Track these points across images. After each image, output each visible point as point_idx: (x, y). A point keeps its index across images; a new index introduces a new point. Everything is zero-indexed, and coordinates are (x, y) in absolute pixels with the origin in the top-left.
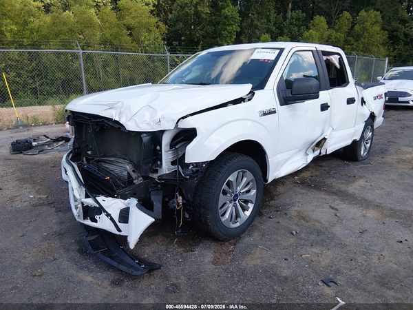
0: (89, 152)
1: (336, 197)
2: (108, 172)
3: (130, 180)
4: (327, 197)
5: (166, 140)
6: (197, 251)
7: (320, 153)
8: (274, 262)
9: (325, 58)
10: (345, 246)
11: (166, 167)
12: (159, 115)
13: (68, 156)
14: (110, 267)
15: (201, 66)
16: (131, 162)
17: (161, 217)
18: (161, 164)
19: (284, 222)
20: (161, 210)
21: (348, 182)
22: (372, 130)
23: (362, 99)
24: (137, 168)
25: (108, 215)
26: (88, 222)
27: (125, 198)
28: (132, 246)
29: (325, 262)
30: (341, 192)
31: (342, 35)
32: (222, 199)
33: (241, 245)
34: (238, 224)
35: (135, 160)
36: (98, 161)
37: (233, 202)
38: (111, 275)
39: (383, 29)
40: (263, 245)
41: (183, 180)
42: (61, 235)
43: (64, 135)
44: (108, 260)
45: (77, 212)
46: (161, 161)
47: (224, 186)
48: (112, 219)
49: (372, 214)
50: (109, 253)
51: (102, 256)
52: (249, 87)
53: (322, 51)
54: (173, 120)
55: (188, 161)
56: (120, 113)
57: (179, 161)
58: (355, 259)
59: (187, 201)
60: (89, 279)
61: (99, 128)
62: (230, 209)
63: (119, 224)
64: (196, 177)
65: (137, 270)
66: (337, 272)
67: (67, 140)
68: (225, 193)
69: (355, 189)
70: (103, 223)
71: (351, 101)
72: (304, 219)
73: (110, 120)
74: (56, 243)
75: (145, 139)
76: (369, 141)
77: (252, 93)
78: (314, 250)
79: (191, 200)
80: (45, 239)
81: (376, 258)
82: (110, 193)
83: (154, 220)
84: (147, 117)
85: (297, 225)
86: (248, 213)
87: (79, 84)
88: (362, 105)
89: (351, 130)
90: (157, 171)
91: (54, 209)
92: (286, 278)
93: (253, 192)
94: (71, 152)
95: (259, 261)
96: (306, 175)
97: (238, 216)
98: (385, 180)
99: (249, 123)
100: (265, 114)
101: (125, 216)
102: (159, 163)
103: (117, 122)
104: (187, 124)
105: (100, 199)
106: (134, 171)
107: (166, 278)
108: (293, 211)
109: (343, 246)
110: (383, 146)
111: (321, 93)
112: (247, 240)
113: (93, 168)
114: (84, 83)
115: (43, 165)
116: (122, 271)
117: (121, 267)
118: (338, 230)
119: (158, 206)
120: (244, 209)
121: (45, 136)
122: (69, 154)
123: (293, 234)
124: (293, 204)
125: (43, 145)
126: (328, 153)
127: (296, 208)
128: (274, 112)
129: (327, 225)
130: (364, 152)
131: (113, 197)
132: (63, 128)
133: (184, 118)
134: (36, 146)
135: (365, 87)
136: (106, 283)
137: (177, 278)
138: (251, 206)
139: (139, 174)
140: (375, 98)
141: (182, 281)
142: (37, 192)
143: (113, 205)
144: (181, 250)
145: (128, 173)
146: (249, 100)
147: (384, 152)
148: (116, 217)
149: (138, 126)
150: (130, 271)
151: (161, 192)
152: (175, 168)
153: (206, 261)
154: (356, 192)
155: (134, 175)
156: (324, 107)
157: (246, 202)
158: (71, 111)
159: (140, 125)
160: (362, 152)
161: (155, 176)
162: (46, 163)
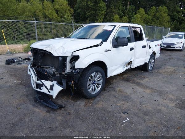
0: (39, 64)
1: (135, 85)
2: (46, 72)
3: (54, 75)
4: (132, 84)
5: (68, 60)
6: (79, 102)
7: (130, 67)
8: (107, 106)
9: (133, 29)
10: (134, 101)
11: (68, 70)
12: (66, 50)
13: (31, 65)
14: (46, 106)
15: (85, 31)
16: (55, 68)
17: (65, 88)
18: (66, 69)
19: (113, 93)
20: (65, 86)
21: (142, 79)
22: (154, 59)
23: (149, 46)
24: (57, 70)
25: (46, 87)
26: (38, 90)
27: (52, 81)
28: (54, 98)
29: (125, 106)
30: (137, 83)
31: (151, 17)
32: (89, 83)
33: (95, 100)
34: (95, 93)
35: (56, 67)
36: (43, 67)
37: (93, 84)
38: (46, 109)
39: (169, 15)
40: (104, 101)
41: (74, 75)
42: (27, 96)
43: (28, 57)
44: (45, 104)
45: (34, 86)
46: (66, 67)
47: (90, 78)
48: (47, 88)
49: (147, 91)
50: (46, 101)
51: (43, 102)
52: (100, 40)
53: (132, 27)
54: (71, 52)
55: (76, 68)
56: (51, 49)
57: (73, 68)
58: (137, 106)
59: (75, 83)
60: (38, 110)
61: (43, 55)
62: (92, 87)
63: (50, 91)
64: (79, 74)
65: (56, 107)
66: (129, 110)
67: (29, 59)
68: (90, 80)
69: (143, 82)
70: (44, 90)
71: (144, 47)
72: (121, 92)
73: (48, 51)
74: (25, 98)
75: (60, 59)
76: (153, 63)
77: (102, 43)
78: (123, 103)
79: (77, 83)
80: (21, 97)
81: (145, 106)
82: (47, 79)
83: (62, 88)
84: (61, 51)
85: (118, 94)
86: (99, 89)
87: (34, 35)
88: (149, 48)
89: (144, 59)
90: (64, 71)
91: (24, 86)
92: (110, 111)
93: (101, 81)
94: (32, 64)
95: (101, 106)
96: (126, 76)
97: (95, 89)
98: (156, 79)
99: (101, 55)
100: (106, 51)
101: (52, 88)
102: (65, 68)
103: (50, 52)
104: (76, 54)
105: (43, 81)
106: (56, 71)
107: (66, 110)
108: (117, 89)
109: (133, 101)
110: (160, 66)
111: (129, 44)
112: (98, 98)
113: (40, 70)
114: (37, 35)
115: (19, 69)
116: (50, 108)
117: (50, 106)
118: (133, 96)
119: (64, 84)
120: (97, 87)
121: (20, 57)
122: (31, 64)
123: (115, 97)
124: (118, 87)
125: (19, 61)
126: (134, 67)
127: (119, 88)
128: (110, 50)
129: (129, 94)
130: (151, 68)
131: (48, 81)
132: (27, 54)
133: (75, 52)
134: (16, 62)
135: (152, 41)
136: (44, 112)
137: (70, 110)
138: (100, 86)
139: (58, 73)
140: (156, 46)
141: (72, 111)
142: (18, 80)
143: (48, 84)
144: (73, 101)
145: (54, 72)
146: (101, 45)
147: (159, 68)
148: (49, 88)
149: (58, 54)
150: (53, 107)
151: (66, 79)
152: (71, 70)
153: (82, 105)
154: (144, 83)
155: (56, 73)
156: (132, 49)
157: (99, 84)
158: (32, 48)
159: (59, 54)
160: (150, 68)
161: (64, 73)
162: (20, 69)
